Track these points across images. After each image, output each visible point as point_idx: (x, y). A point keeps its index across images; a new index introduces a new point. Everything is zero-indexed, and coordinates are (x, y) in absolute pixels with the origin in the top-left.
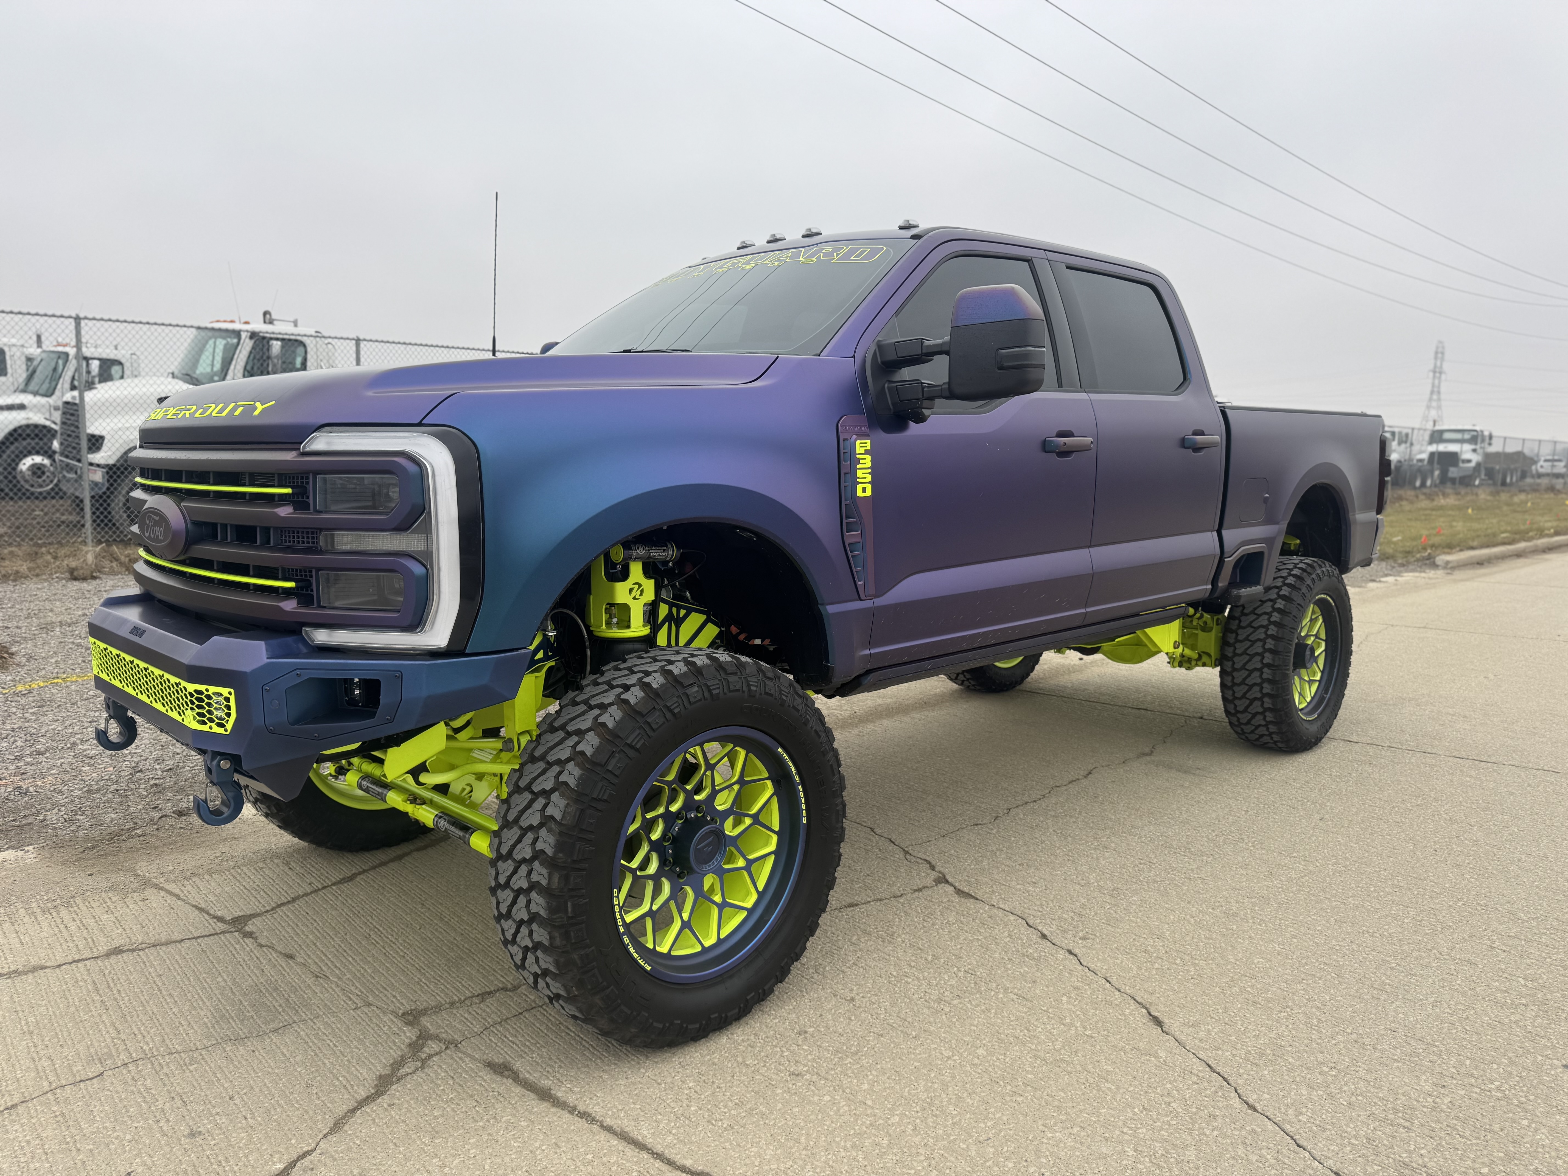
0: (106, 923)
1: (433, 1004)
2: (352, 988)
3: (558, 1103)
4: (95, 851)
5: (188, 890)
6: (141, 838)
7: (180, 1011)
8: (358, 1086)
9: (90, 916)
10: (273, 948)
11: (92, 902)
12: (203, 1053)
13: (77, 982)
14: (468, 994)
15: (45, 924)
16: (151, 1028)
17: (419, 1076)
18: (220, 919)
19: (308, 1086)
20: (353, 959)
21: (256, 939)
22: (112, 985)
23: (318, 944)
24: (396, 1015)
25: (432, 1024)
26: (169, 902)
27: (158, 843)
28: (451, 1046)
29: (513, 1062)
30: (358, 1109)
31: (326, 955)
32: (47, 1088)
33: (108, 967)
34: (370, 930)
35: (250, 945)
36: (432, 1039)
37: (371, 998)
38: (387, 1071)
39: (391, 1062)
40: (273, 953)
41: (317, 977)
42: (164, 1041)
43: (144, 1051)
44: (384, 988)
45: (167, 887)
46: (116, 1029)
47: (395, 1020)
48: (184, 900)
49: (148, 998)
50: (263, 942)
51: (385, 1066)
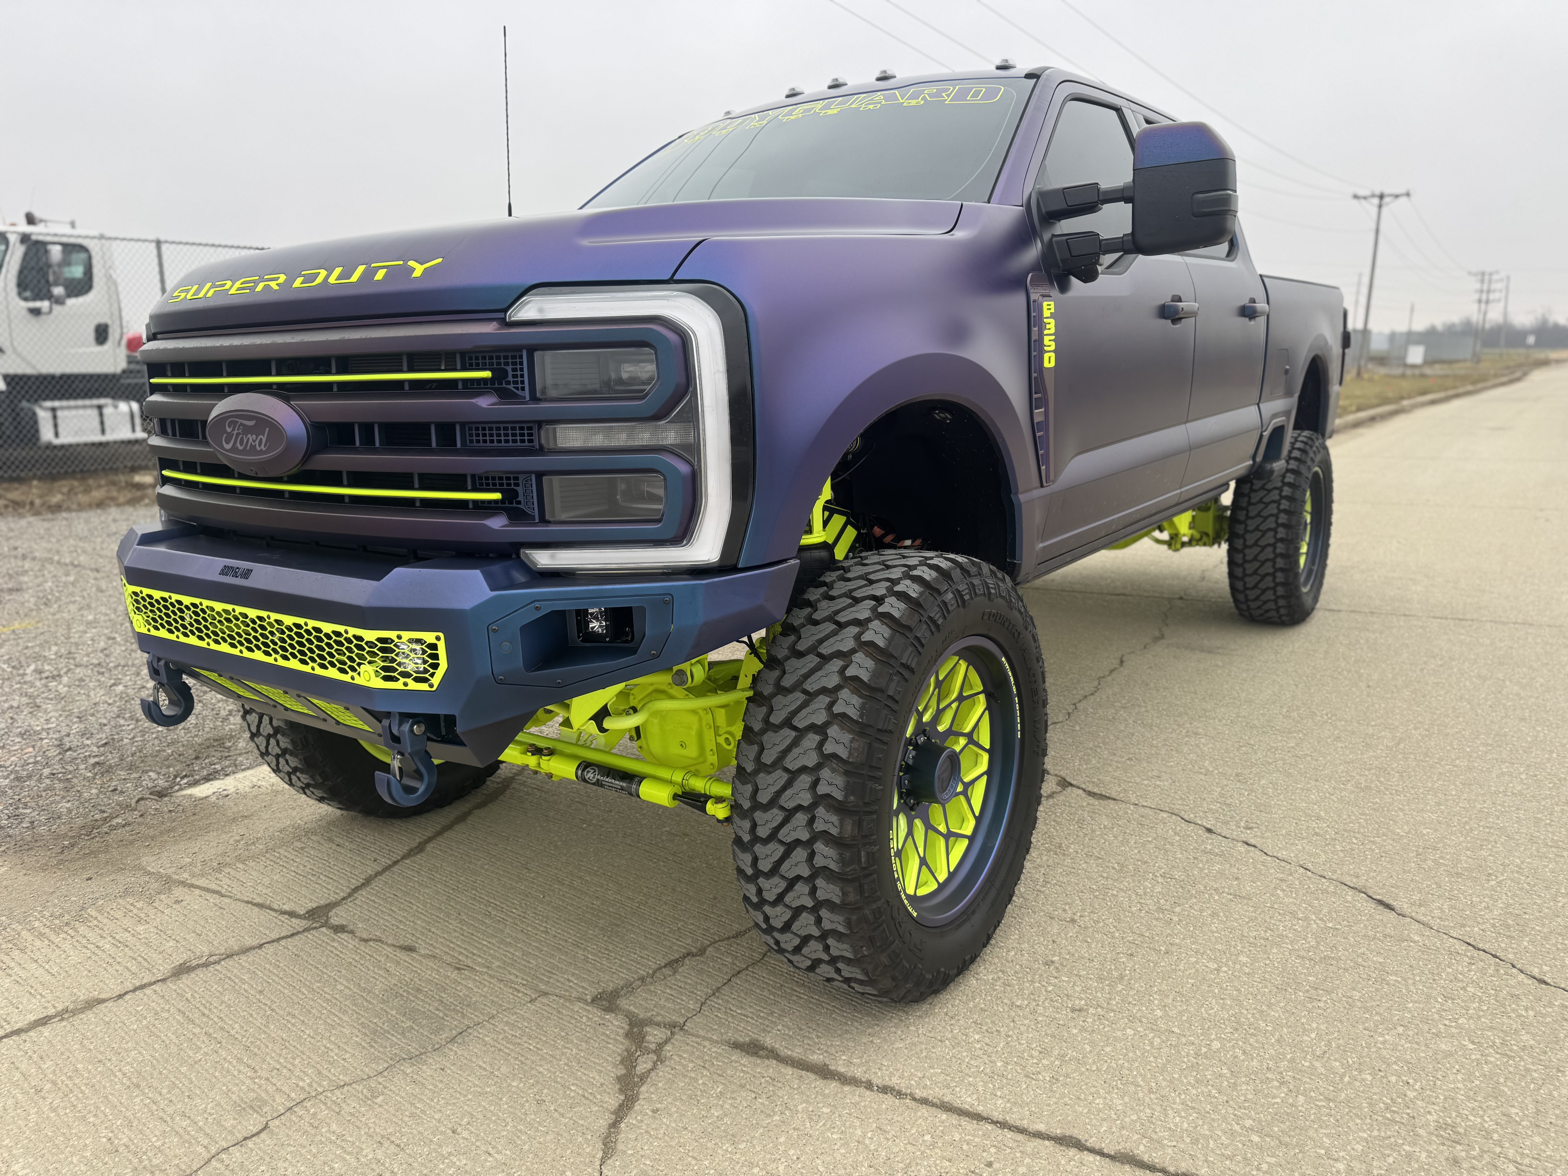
0: (147, 935)
1: (622, 983)
2: (511, 977)
3: (845, 1080)
4: (76, 849)
5: (225, 883)
6: (127, 828)
7: (315, 1031)
8: (600, 1094)
9: (120, 930)
10: (382, 942)
11: (112, 912)
12: (380, 1080)
13: (156, 1014)
14: (654, 966)
15: (66, 946)
16: (294, 1059)
17: (663, 1071)
18: (292, 914)
19: (539, 1103)
20: (489, 942)
21: (352, 932)
22: (207, 1012)
23: (433, 930)
24: (585, 1002)
25: (636, 1008)
26: (211, 900)
27: (152, 832)
28: (677, 1030)
29: (760, 1038)
30: (620, 1122)
31: (452, 942)
32: (206, 1156)
33: (187, 990)
34: (486, 905)
35: (350, 941)
36: (646, 1025)
37: (543, 987)
38: (622, 1071)
39: (619, 1058)
40: (385, 947)
41: (459, 969)
42: (320, 1073)
43: (302, 1088)
44: (549, 972)
45: (197, 883)
46: (249, 1066)
47: (587, 1008)
48: (230, 897)
49: (264, 1022)
50: (365, 936)
51: (615, 1066)
